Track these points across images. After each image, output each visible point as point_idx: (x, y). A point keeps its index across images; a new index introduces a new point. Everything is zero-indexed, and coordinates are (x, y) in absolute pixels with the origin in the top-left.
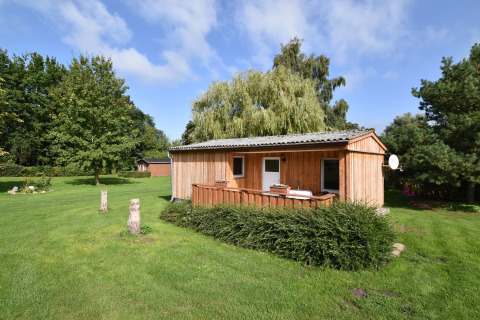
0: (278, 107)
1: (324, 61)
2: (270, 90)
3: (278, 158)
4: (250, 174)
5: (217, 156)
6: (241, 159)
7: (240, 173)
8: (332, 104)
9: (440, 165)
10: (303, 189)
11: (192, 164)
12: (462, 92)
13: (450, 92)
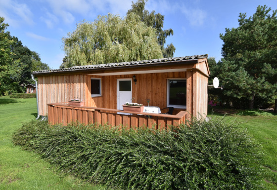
0: (129, 43)
1: (160, 18)
2: (124, 30)
3: (130, 79)
4: (106, 93)
5: (76, 78)
6: (98, 81)
7: (98, 93)
8: (165, 46)
9: (241, 85)
10: (152, 105)
11: (54, 86)
12: (252, 36)
13: (245, 37)
